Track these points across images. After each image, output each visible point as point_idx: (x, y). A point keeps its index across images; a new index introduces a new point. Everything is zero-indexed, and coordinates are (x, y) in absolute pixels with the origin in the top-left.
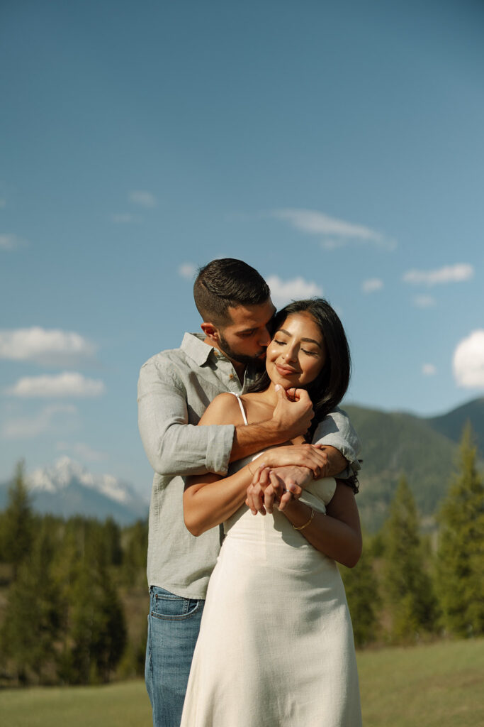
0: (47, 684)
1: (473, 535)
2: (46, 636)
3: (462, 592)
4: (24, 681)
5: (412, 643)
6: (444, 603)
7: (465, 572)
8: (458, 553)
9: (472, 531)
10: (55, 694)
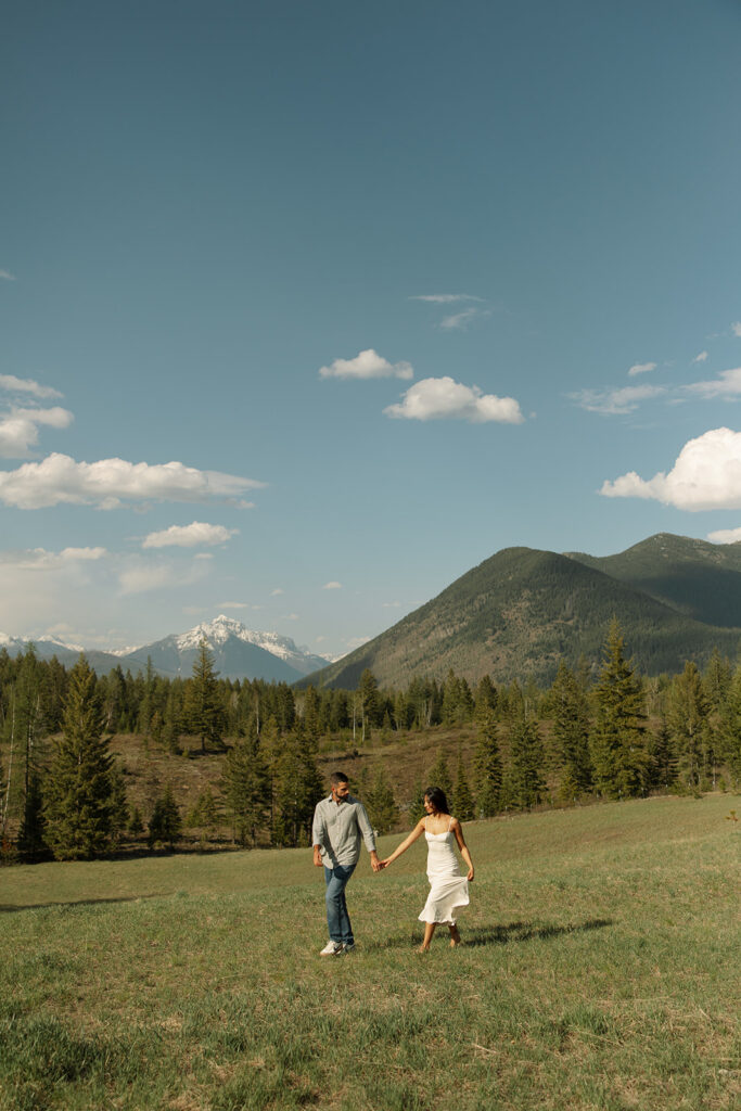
0: (263, 846)
1: (621, 714)
2: (259, 805)
3: (612, 762)
4: (243, 844)
5: (572, 806)
6: (600, 770)
7: (616, 745)
8: (608, 729)
9: (620, 710)
10: (274, 853)
